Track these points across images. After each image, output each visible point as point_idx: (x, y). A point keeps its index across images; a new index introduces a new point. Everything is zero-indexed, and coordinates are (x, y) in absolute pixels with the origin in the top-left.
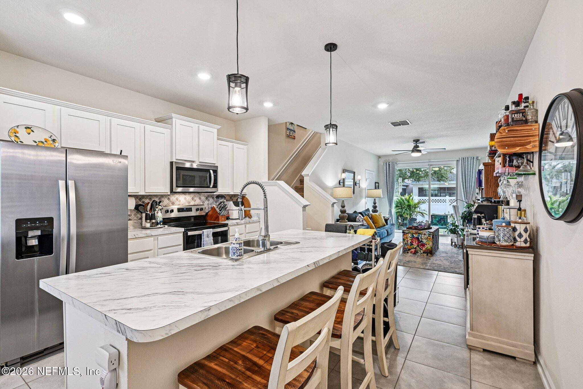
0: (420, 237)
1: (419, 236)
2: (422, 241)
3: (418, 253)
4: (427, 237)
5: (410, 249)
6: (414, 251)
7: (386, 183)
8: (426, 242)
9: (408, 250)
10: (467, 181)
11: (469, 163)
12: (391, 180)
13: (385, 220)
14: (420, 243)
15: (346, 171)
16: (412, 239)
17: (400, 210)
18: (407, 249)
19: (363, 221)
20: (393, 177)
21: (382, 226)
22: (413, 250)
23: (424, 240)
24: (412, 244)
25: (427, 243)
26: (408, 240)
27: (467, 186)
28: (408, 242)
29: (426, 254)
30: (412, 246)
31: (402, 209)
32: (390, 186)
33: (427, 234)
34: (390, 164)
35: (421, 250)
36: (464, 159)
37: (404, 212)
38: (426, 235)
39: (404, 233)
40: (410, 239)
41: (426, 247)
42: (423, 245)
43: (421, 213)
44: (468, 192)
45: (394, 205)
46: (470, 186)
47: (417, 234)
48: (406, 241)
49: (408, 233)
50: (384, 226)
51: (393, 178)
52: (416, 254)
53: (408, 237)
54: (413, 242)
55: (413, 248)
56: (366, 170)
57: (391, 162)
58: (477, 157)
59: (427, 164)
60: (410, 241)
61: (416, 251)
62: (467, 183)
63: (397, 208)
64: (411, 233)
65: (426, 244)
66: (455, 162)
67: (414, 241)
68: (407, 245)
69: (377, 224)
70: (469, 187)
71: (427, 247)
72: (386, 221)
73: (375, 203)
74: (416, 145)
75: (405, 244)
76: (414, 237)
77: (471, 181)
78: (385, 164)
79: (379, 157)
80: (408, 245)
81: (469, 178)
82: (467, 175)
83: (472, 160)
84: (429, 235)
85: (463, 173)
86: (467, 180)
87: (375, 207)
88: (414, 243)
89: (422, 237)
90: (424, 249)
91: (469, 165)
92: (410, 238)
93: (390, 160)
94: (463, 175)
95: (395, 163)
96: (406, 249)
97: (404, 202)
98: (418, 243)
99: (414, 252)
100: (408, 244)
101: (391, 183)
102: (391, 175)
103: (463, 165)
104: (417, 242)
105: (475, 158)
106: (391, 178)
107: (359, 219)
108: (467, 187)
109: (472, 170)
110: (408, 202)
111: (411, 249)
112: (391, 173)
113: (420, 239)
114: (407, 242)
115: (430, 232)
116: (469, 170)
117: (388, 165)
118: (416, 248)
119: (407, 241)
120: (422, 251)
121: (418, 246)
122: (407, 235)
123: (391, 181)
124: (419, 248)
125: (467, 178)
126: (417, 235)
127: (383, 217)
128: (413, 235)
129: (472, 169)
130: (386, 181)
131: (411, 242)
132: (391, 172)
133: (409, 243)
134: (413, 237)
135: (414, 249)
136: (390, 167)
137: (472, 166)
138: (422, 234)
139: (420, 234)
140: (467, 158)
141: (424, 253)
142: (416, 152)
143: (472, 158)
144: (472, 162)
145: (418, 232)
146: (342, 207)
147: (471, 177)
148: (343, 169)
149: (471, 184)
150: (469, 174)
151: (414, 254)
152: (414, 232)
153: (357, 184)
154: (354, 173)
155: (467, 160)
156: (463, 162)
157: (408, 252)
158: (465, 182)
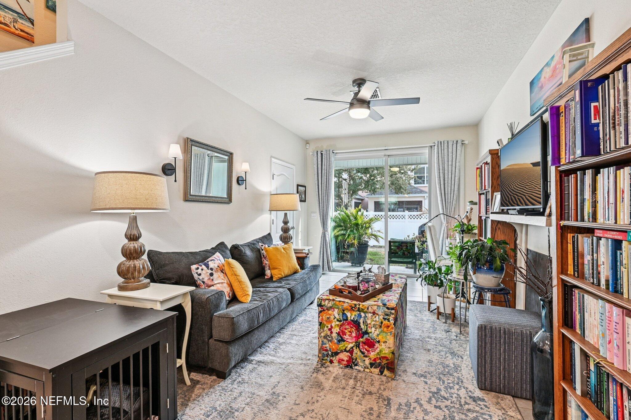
0: (361, 321)
1: (360, 316)
2: (366, 333)
3: (356, 365)
4: (382, 323)
5: (337, 354)
6: (346, 359)
7: (317, 187)
8: (378, 335)
9: (332, 356)
10: (446, 182)
11: (450, 150)
13: (298, 258)
14: (362, 337)
15: (193, 143)
16: (341, 326)
17: (342, 232)
18: (330, 353)
19: (211, 275)
20: (328, 176)
21: (290, 273)
22: (344, 356)
23: (373, 329)
24: (341, 337)
25: (380, 337)
26: (332, 327)
27: (446, 191)
28: (332, 333)
29: (377, 371)
30: (342, 346)
31: (345, 230)
32: (323, 193)
33: (380, 313)
34: (324, 153)
35: (366, 356)
36: (442, 143)
37: (349, 235)
38: (377, 314)
39: (322, 306)
40: (338, 325)
41: (377, 351)
42: (371, 344)
43: (375, 236)
44: (449, 201)
45: (331, 224)
46: (452, 191)
47: (354, 311)
48: (326, 328)
49: (331, 307)
50: (296, 272)
51: (328, 177)
52: (351, 367)
53: (332, 317)
54: (344, 334)
55: (345, 350)
56: (271, 157)
57: (324, 150)
58: (463, 141)
59: (383, 153)
60: (336, 330)
61: (353, 359)
62: (446, 185)
63: (338, 229)
64: (338, 308)
65: (379, 342)
66: (427, 151)
67: (346, 331)
68: (329, 341)
69: (275, 271)
70: (449, 193)
71: (381, 351)
72: (301, 261)
73: (286, 222)
74: (359, 91)
75: (325, 337)
76: (347, 320)
77: (453, 182)
78: (316, 154)
79: (307, 142)
80: (331, 341)
81: (450, 176)
82: (446, 172)
83: (455, 146)
84: (387, 315)
85: (441, 168)
86: (446, 179)
87: (286, 230)
88: (346, 337)
89: (369, 322)
90: (373, 355)
91: (450, 154)
92: (338, 320)
93: (325, 147)
94: (441, 171)
95: (331, 151)
96: (326, 350)
97: (349, 219)
98: (357, 337)
99: (347, 361)
100: (332, 337)
101: (325, 186)
102: (325, 172)
103: (440, 155)
104: (354, 335)
105: (459, 142)
106: (325, 177)
107: (199, 271)
108: (446, 192)
109: (454, 163)
110: (356, 218)
111: (339, 353)
112: (325, 169)
113: (362, 326)
114: (329, 333)
115: (388, 308)
116: (450, 163)
117: (319, 155)
118: (351, 351)
119: (330, 330)
120: (367, 362)
121: (358, 346)
122: (330, 312)
123: (325, 184)
124: (361, 351)
125: (446, 177)
126: (354, 313)
128: (344, 314)
129: (454, 160)
130: (316, 182)
131: (338, 334)
132: (325, 166)
133: (334, 335)
134: (344, 320)
135: (347, 352)
136: (323, 159)
137: (454, 156)
138: (367, 312)
139: (362, 310)
140: (446, 142)
141: (374, 368)
142: (358, 105)
143: (455, 142)
144: (455, 149)
145: (358, 306)
146: (131, 238)
147: (453, 175)
148: (183, 138)
149: (453, 187)
150: (450, 169)
151: (347, 366)
152: (347, 304)
153: (240, 182)
154: (228, 154)
155: (446, 144)
156: (440, 149)
157: (331, 362)
158: (444, 184)
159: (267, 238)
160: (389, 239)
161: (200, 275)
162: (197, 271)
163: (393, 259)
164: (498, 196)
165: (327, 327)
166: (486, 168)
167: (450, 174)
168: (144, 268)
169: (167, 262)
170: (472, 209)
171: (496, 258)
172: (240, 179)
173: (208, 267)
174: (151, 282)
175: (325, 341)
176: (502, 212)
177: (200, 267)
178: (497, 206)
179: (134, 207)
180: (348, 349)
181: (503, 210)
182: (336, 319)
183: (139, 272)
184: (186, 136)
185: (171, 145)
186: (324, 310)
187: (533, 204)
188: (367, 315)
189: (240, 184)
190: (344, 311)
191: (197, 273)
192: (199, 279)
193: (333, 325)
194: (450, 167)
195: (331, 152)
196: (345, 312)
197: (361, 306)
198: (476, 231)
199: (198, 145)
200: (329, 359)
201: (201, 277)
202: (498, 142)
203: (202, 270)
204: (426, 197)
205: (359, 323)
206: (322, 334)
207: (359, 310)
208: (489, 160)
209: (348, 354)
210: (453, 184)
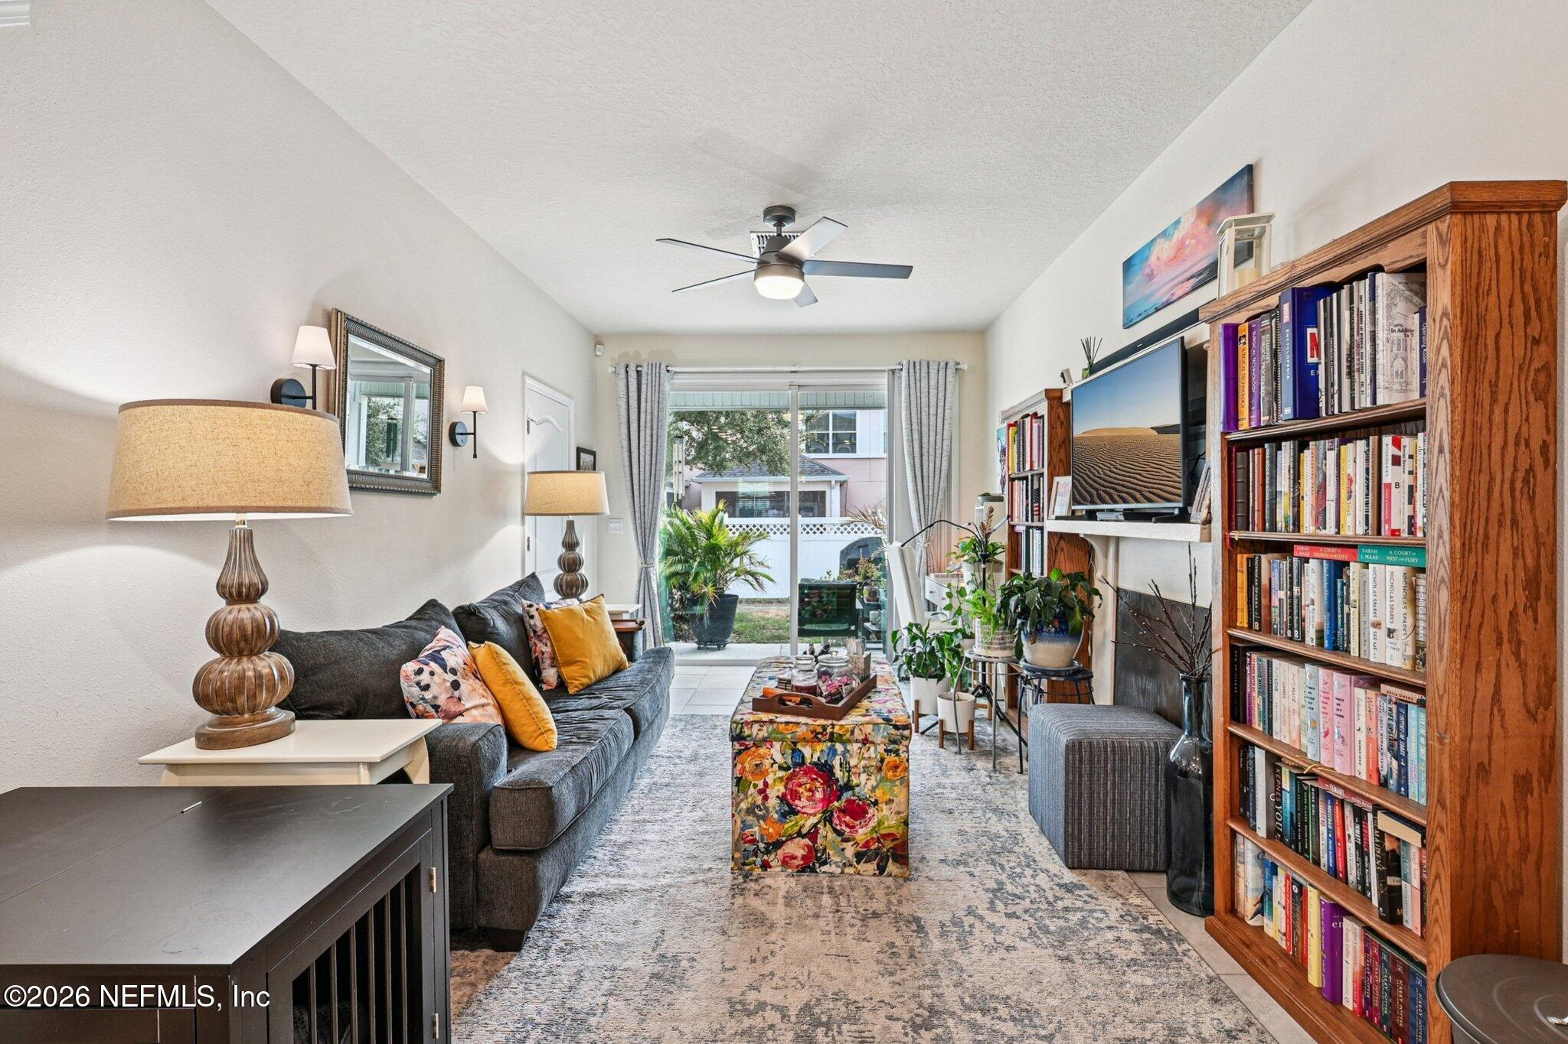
0: (836, 763)
1: (833, 752)
2: (848, 787)
3: (825, 863)
4: (882, 760)
5: (778, 845)
6: (800, 853)
7: (626, 454)
8: (873, 789)
9: (768, 852)
10: (925, 451)
11: (933, 383)
12: (648, 438)
13: (620, 634)
14: (838, 799)
15: (352, 325)
16: (789, 779)
17: (679, 567)
18: (762, 845)
19: (456, 685)
20: (655, 427)
21: (606, 673)
22: (796, 848)
23: (864, 777)
24: (790, 806)
25: (878, 792)
26: (766, 784)
27: (925, 470)
28: (766, 798)
29: (871, 867)
30: (791, 825)
31: (686, 561)
32: (642, 469)
33: (878, 739)
34: (644, 370)
35: (847, 840)
36: (918, 365)
37: (697, 574)
38: (873, 743)
39: (744, 739)
40: (781, 779)
41: (872, 824)
42: (857, 811)
43: (753, 575)
44: (931, 494)
45: (658, 549)
46: (937, 470)
47: (820, 741)
48: (752, 790)
49: (765, 740)
50: (618, 670)
51: (655, 432)
52: (813, 870)
53: (767, 762)
54: (796, 796)
55: (799, 834)
56: (524, 374)
57: (645, 364)
58: (957, 364)
59: (786, 380)
60: (777, 790)
61: (817, 851)
62: (925, 458)
63: (671, 559)
64: (783, 740)
65: (876, 803)
66: (884, 380)
67: (801, 790)
68: (759, 818)
69: (573, 668)
70: (931, 475)
71: (880, 823)
72: (627, 638)
73: (570, 545)
74: (779, 235)
75: (750, 811)
76: (803, 763)
77: (938, 452)
78: (623, 371)
79: (598, 340)
80: (764, 818)
81: (932, 439)
82: (925, 429)
83: (942, 373)
84: (894, 742)
85: (914, 420)
86: (925, 446)
87: (571, 565)
88: (798, 804)
89: (853, 762)
90: (862, 834)
91: (933, 392)
92: (781, 768)
93: (644, 356)
94: (915, 427)
95: (663, 367)
96: (753, 841)
97: (692, 535)
98: (827, 800)
99: (804, 858)
100: (767, 809)
101: (648, 452)
102: (649, 417)
103: (913, 391)
104: (819, 795)
105: (951, 365)
106: (648, 432)
107: (425, 678)
108: (925, 474)
109: (940, 411)
110: (710, 535)
111: (783, 843)
112: (649, 411)
113: (838, 773)
114: (759, 800)
115: (896, 727)
116: (933, 410)
117: (633, 375)
118: (813, 834)
119: (762, 791)
120: (850, 851)
121: (828, 819)
122: (762, 751)
123: (648, 448)
124: (835, 831)
125: (925, 440)
126: (820, 747)
127: (611, 614)
128: (795, 751)
129: (941, 404)
130: (625, 443)
131: (782, 798)
132: (649, 404)
133: (773, 802)
134: (796, 765)
135: (803, 836)
136: (643, 387)
137: (941, 395)
138: (849, 741)
139: (840, 738)
140: (924, 365)
141: (865, 862)
142: (779, 268)
143: (943, 365)
144: (942, 380)
145: (829, 730)
146: (231, 594)
147: (939, 437)
148: (324, 310)
149: (938, 462)
150: (932, 423)
151: (802, 870)
152: (804, 728)
153: (459, 438)
154: (432, 361)
155: (924, 369)
156: (912, 379)
157: (766, 866)
158: (921, 456)
159: (529, 584)
160: (799, 582)
161: (427, 688)
162: (419, 678)
163: (807, 627)
164: (1064, 483)
165: (755, 786)
166: (1035, 426)
167: (932, 434)
168: (282, 678)
169: (322, 660)
170: (991, 510)
171: (1073, 609)
172: (458, 430)
173: (444, 666)
174: (298, 717)
175: (750, 819)
176: (1073, 516)
177: (425, 667)
178: (1062, 505)
179: (273, 504)
180: (804, 831)
181: (1073, 512)
182: (776, 766)
183: (272, 689)
184: (331, 305)
185: (302, 328)
186: (747, 748)
188: (849, 747)
189: (459, 442)
190: (795, 744)
191: (418, 684)
192: (423, 699)
193: (770, 780)
194: (932, 418)
195: (664, 371)
196: (799, 746)
197: (836, 729)
198: (1002, 557)
199: (362, 330)
200: (759, 861)
201: (428, 695)
202: (1062, 375)
203: (432, 673)
204: (833, 483)
205: (832, 767)
206: (743, 806)
207: (831, 740)
208: (1043, 409)
209: (807, 841)
210: (938, 456)
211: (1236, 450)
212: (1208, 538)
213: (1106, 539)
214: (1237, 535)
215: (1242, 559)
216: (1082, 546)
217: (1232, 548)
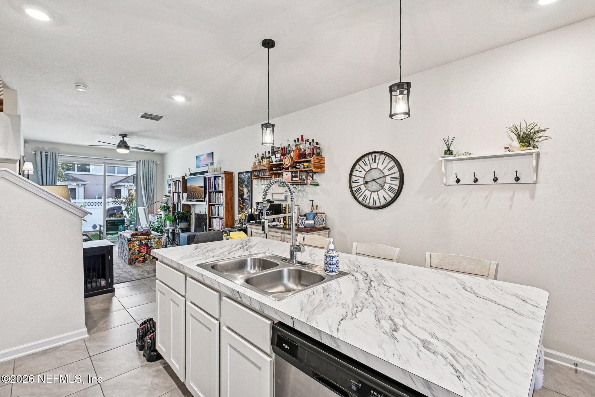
0: (149, 243)
1: (148, 241)
2: (151, 247)
4: (157, 242)
5: (137, 259)
6: (142, 259)
8: (156, 246)
9: (135, 260)
10: (147, 183)
11: (150, 166)
14: (149, 249)
16: (140, 247)
18: (134, 259)
23: (154, 245)
24: (140, 252)
25: (157, 247)
26: (135, 249)
27: (147, 188)
28: (135, 251)
30: (140, 255)
34: (49, 154)
36: (145, 161)
38: (156, 239)
39: (131, 241)
40: (138, 247)
44: (149, 194)
46: (151, 189)
47: (146, 240)
48: (132, 250)
49: (135, 241)
52: (144, 262)
53: (135, 245)
54: (141, 250)
55: (142, 256)
57: (49, 152)
58: (156, 162)
59: (103, 161)
61: (145, 259)
62: (147, 185)
64: (139, 240)
66: (135, 164)
68: (133, 255)
70: (149, 190)
74: (123, 140)
76: (143, 244)
78: (39, 153)
80: (134, 255)
81: (149, 180)
82: (147, 178)
83: (152, 164)
84: (159, 238)
85: (144, 175)
86: (147, 182)
89: (152, 243)
91: (150, 168)
92: (138, 245)
93: (48, 149)
94: (145, 177)
95: (57, 154)
96: (133, 259)
98: (147, 250)
100: (135, 253)
103: (144, 168)
104: (145, 249)
105: (154, 162)
108: (148, 189)
109: (152, 174)
111: (139, 258)
113: (149, 245)
114: (134, 251)
115: (160, 236)
116: (150, 173)
117: (44, 155)
118: (144, 256)
120: (151, 258)
122: (134, 243)
124: (148, 254)
125: (147, 180)
126: (146, 241)
128: (141, 242)
129: (152, 172)
131: (138, 251)
133: (136, 251)
134: (141, 244)
136: (49, 160)
137: (152, 169)
138: (151, 239)
139: (150, 239)
140: (147, 161)
141: (154, 259)
142: (124, 147)
143: (152, 162)
144: (152, 166)
145: (148, 237)
147: (151, 180)
149: (151, 187)
150: (149, 176)
151: (142, 262)
152: (143, 238)
155: (147, 163)
156: (144, 165)
157: (135, 263)
158: (146, 185)
164: (185, 195)
165: (133, 249)
166: (179, 183)
167: (149, 179)
170: (168, 199)
175: (132, 255)
176: (187, 201)
178: (185, 199)
180: (143, 256)
181: (187, 200)
182: (137, 245)
186: (131, 243)
187: (199, 199)
188: (151, 240)
190: (141, 241)
193: (136, 248)
194: (149, 175)
196: (142, 241)
197: (149, 237)
198: (171, 209)
200: (134, 262)
202: (185, 174)
205: (148, 244)
206: (130, 253)
207: (148, 239)
208: (181, 180)
209: (143, 257)
210: (151, 185)
211: (209, 193)
212: (206, 204)
213: (193, 205)
214: (210, 204)
215: (210, 207)
216: (189, 206)
217: (209, 205)
